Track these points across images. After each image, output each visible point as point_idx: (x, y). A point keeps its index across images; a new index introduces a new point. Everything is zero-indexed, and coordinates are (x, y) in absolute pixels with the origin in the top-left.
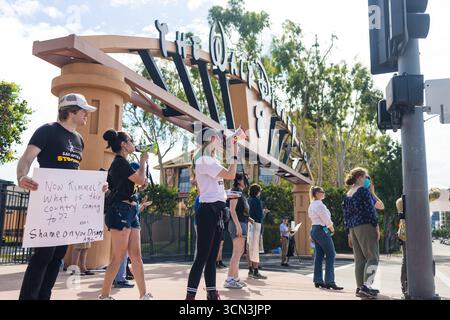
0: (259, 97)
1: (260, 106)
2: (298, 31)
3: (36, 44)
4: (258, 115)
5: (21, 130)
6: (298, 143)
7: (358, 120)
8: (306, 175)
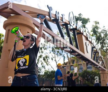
0: (87, 39)
1: (88, 42)
2: (98, 23)
4: (87, 45)
6: (101, 56)
8: (105, 67)
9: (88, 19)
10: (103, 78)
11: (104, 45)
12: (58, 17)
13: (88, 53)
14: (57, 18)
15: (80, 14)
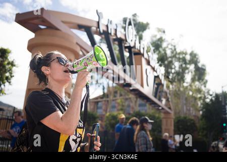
0: (148, 63)
1: (149, 68)
2: (164, 32)
3: (18, 15)
4: (148, 73)
5: (12, 77)
7: (193, 80)
8: (170, 108)
9: (148, 24)
10: (167, 125)
11: (170, 70)
12: (111, 29)
13: (148, 85)
14: (110, 32)
15: (135, 14)
